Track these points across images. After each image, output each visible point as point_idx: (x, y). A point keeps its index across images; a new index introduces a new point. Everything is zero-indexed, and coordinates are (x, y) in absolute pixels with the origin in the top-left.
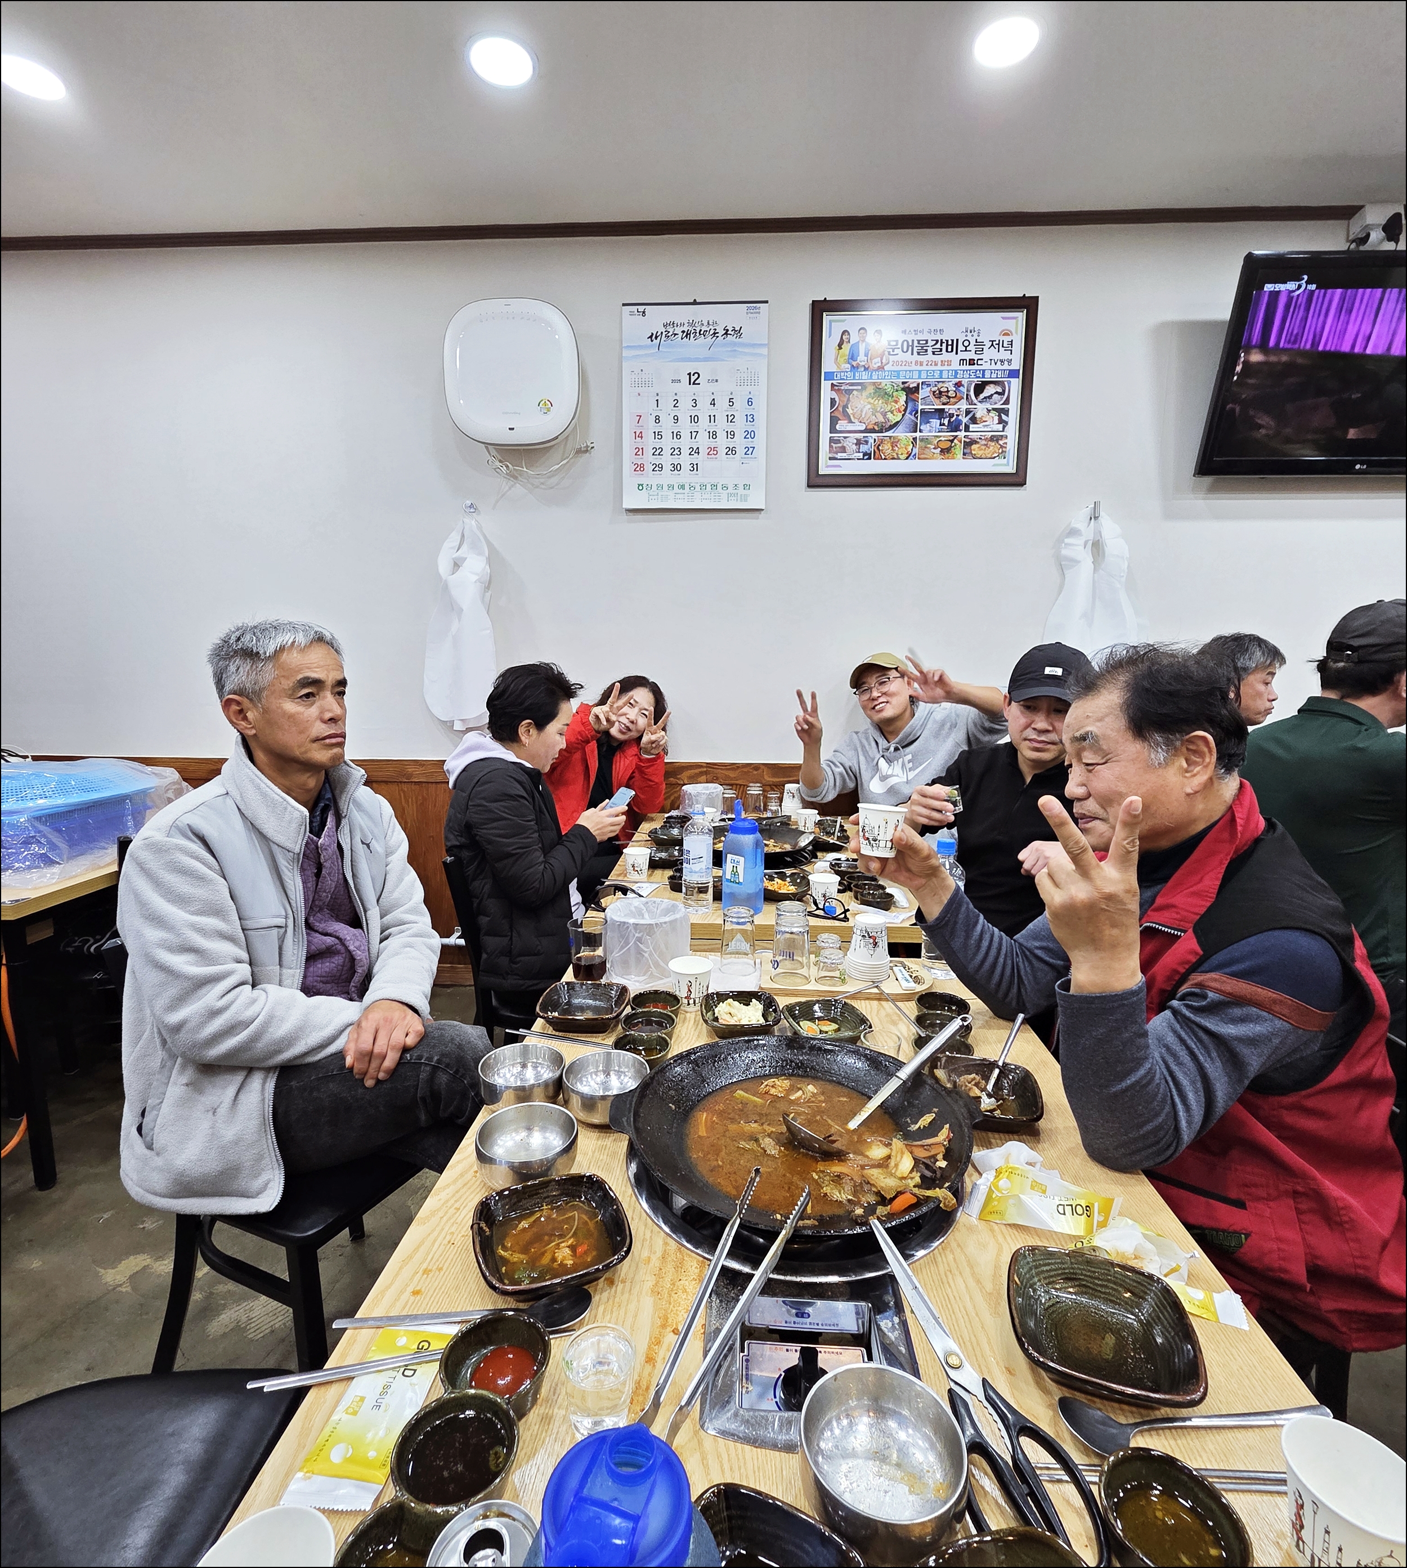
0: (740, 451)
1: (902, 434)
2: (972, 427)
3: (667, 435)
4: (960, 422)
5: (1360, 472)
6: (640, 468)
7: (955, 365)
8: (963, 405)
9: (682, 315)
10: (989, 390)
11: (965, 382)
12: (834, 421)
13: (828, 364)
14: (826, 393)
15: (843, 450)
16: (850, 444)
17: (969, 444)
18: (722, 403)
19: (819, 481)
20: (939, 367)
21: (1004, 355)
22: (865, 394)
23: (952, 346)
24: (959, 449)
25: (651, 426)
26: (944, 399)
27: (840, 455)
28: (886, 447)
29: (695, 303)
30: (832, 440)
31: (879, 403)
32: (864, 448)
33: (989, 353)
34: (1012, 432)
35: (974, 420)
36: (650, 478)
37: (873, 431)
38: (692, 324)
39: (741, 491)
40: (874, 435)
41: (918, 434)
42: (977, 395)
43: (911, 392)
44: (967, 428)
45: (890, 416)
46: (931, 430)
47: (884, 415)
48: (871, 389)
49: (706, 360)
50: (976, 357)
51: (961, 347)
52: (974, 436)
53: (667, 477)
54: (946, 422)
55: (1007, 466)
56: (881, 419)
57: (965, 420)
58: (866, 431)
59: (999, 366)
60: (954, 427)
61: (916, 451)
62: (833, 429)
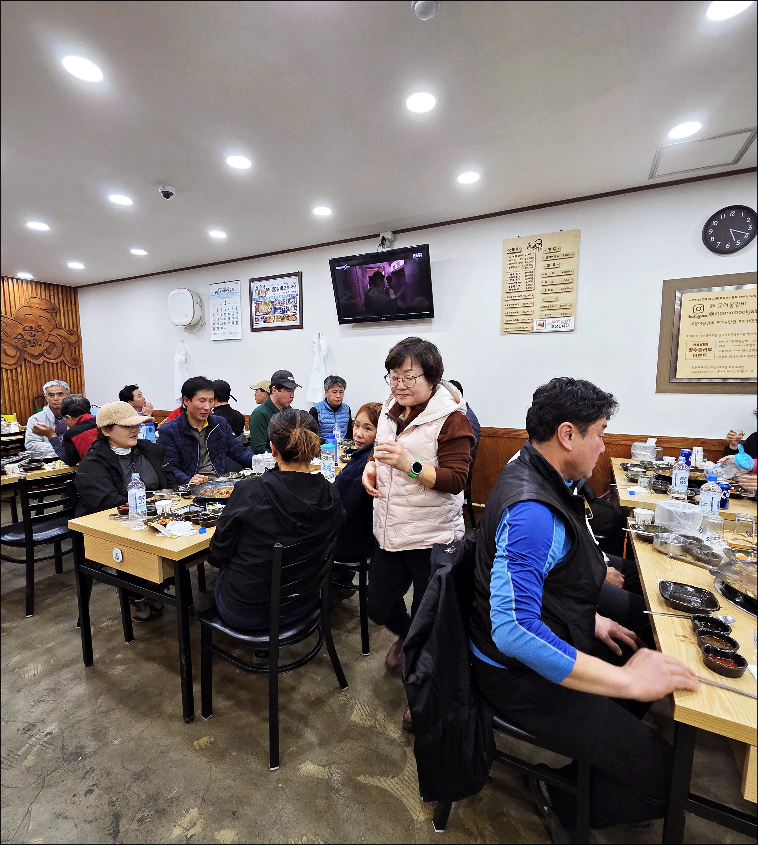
0: (235, 322)
1: (271, 315)
2: (288, 312)
3: (220, 319)
4: (285, 310)
5: (384, 320)
6: (214, 329)
7: (283, 294)
8: (285, 305)
9: (222, 286)
10: (292, 300)
11: (285, 299)
12: (256, 312)
13: (254, 297)
14: (254, 305)
15: (258, 320)
16: (260, 319)
17: (288, 317)
18: (231, 309)
19: (254, 330)
20: (279, 295)
21: (294, 290)
22: (262, 304)
23: (281, 288)
24: (285, 319)
25: (216, 317)
26: (281, 304)
27: (258, 322)
28: (268, 319)
29: (225, 282)
30: (256, 318)
31: (265, 306)
32: (263, 320)
33: (291, 290)
34: (298, 312)
35: (288, 310)
36: (216, 331)
37: (265, 315)
38: (224, 288)
39: (236, 334)
40: (265, 316)
41: (275, 315)
42: (288, 302)
43: (272, 302)
44: (287, 313)
45: (268, 310)
46: (278, 313)
47: (267, 309)
48: (263, 303)
49: (227, 297)
50: (287, 291)
51: (284, 289)
52: (289, 314)
53: (220, 331)
54: (282, 310)
55: (297, 323)
56: (266, 311)
57: (286, 310)
58: (263, 315)
59: (293, 293)
60: (284, 312)
61: (275, 320)
62: (256, 315)
